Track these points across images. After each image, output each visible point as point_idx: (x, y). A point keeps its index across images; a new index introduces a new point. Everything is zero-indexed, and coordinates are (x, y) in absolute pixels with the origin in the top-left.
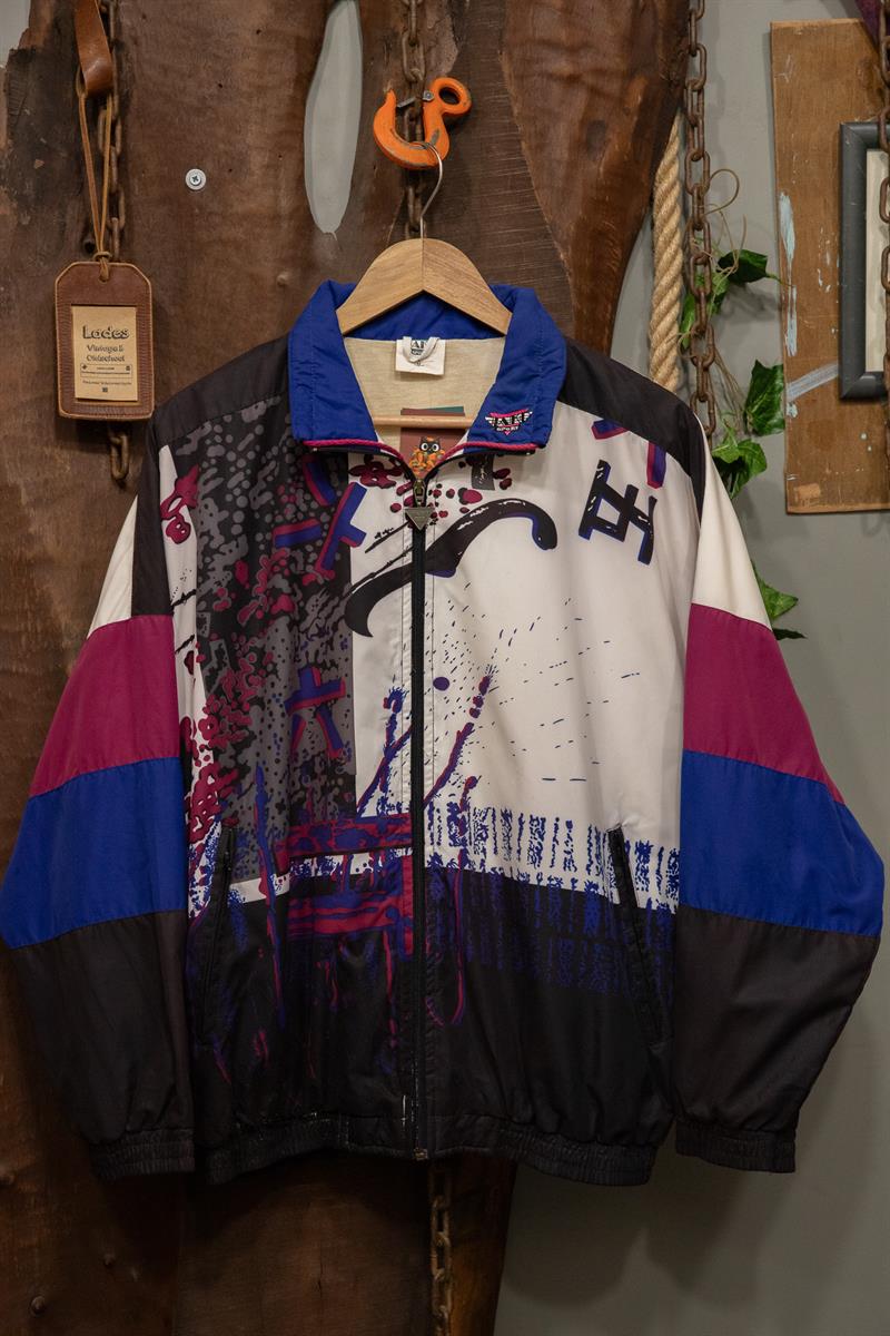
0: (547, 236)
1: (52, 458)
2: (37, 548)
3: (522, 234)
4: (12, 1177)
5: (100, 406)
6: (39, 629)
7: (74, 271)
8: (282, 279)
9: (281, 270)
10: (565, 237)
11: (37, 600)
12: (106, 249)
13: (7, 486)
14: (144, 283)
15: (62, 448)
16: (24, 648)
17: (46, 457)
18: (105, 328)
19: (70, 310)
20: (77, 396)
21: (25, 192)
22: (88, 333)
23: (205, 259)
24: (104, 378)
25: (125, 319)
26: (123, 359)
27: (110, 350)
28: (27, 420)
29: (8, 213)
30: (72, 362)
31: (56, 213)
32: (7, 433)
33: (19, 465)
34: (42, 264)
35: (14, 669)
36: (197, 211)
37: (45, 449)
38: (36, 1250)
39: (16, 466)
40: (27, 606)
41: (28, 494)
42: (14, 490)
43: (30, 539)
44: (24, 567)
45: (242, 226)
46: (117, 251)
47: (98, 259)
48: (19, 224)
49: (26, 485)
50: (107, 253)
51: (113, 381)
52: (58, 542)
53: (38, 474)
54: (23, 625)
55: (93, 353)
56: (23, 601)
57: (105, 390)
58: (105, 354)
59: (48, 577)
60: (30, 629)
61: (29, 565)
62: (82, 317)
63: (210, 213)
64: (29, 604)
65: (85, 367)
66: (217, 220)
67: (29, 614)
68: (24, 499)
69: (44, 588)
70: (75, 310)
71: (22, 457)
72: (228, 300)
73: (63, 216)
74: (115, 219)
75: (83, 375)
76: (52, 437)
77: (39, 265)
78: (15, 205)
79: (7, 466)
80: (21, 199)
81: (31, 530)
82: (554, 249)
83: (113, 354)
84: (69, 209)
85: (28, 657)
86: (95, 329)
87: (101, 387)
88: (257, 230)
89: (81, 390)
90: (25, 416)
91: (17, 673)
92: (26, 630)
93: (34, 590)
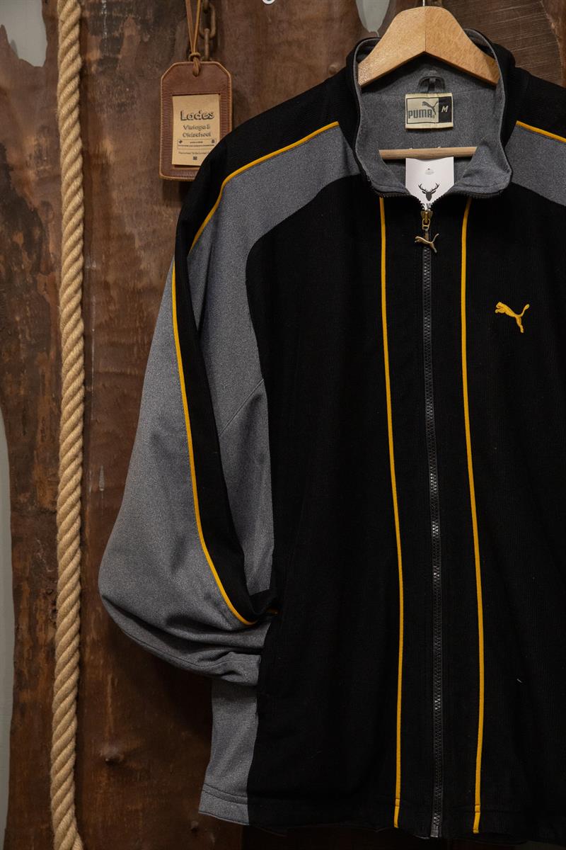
0: (540, 9)
1: (160, 213)
2: (145, 281)
3: (519, 10)
4: (122, 757)
5: (191, 170)
6: (146, 342)
7: (174, 70)
8: (333, 68)
9: (332, 62)
10: (556, 11)
11: (145, 319)
12: (198, 50)
13: (125, 234)
14: (225, 76)
15: (167, 206)
16: (136, 356)
17: (155, 212)
18: (196, 112)
19: (171, 100)
20: (173, 163)
21: (146, 18)
22: (184, 117)
23: (276, 57)
24: (195, 149)
25: (212, 104)
26: (209, 135)
27: (199, 128)
28: (143, 186)
29: (134, 34)
30: (172, 139)
31: (169, 31)
32: (127, 195)
33: (134, 218)
34: (157, 69)
35: (129, 371)
36: (270, 20)
37: (155, 207)
38: (141, 814)
39: (132, 219)
40: (138, 324)
41: (141, 240)
42: (130, 238)
43: (140, 274)
44: (137, 293)
45: (303, 29)
46: (207, 53)
47: (192, 59)
48: (142, 41)
49: (139, 234)
50: (198, 54)
51: (201, 151)
52: (161, 276)
53: (148, 226)
54: (135, 338)
55: (187, 131)
56: (135, 321)
57: (195, 158)
58: (196, 131)
59: (152, 302)
60: (140, 341)
61: (139, 292)
62: (179, 103)
63: (280, 21)
64: (139, 322)
65: (181, 142)
66: (285, 25)
67: (140, 331)
68: (137, 244)
69: (150, 310)
70: (174, 98)
71: (137, 215)
72: (292, 87)
73: (174, 35)
74: (207, 30)
75: (179, 147)
76: (161, 197)
77: (155, 70)
78: (139, 27)
79: (126, 220)
80: (144, 22)
81: (142, 267)
82: (547, 20)
83: (203, 132)
84: (178, 27)
85: (138, 362)
86: (189, 113)
87: (192, 156)
88: (314, 31)
89: (177, 159)
90: (141, 183)
91: (131, 375)
92: (137, 341)
93: (143, 313)
